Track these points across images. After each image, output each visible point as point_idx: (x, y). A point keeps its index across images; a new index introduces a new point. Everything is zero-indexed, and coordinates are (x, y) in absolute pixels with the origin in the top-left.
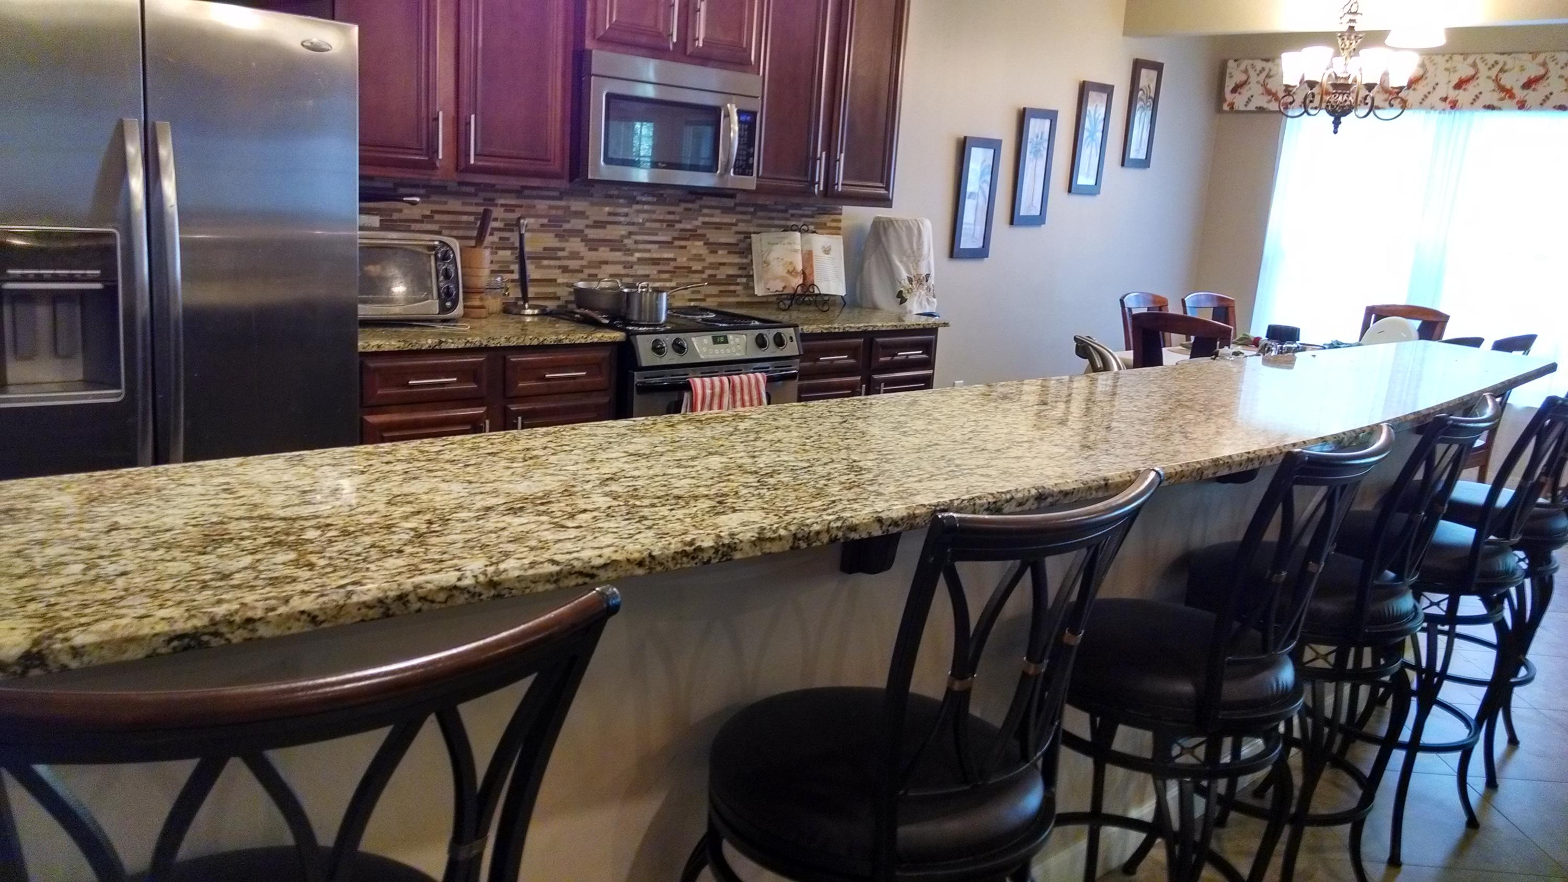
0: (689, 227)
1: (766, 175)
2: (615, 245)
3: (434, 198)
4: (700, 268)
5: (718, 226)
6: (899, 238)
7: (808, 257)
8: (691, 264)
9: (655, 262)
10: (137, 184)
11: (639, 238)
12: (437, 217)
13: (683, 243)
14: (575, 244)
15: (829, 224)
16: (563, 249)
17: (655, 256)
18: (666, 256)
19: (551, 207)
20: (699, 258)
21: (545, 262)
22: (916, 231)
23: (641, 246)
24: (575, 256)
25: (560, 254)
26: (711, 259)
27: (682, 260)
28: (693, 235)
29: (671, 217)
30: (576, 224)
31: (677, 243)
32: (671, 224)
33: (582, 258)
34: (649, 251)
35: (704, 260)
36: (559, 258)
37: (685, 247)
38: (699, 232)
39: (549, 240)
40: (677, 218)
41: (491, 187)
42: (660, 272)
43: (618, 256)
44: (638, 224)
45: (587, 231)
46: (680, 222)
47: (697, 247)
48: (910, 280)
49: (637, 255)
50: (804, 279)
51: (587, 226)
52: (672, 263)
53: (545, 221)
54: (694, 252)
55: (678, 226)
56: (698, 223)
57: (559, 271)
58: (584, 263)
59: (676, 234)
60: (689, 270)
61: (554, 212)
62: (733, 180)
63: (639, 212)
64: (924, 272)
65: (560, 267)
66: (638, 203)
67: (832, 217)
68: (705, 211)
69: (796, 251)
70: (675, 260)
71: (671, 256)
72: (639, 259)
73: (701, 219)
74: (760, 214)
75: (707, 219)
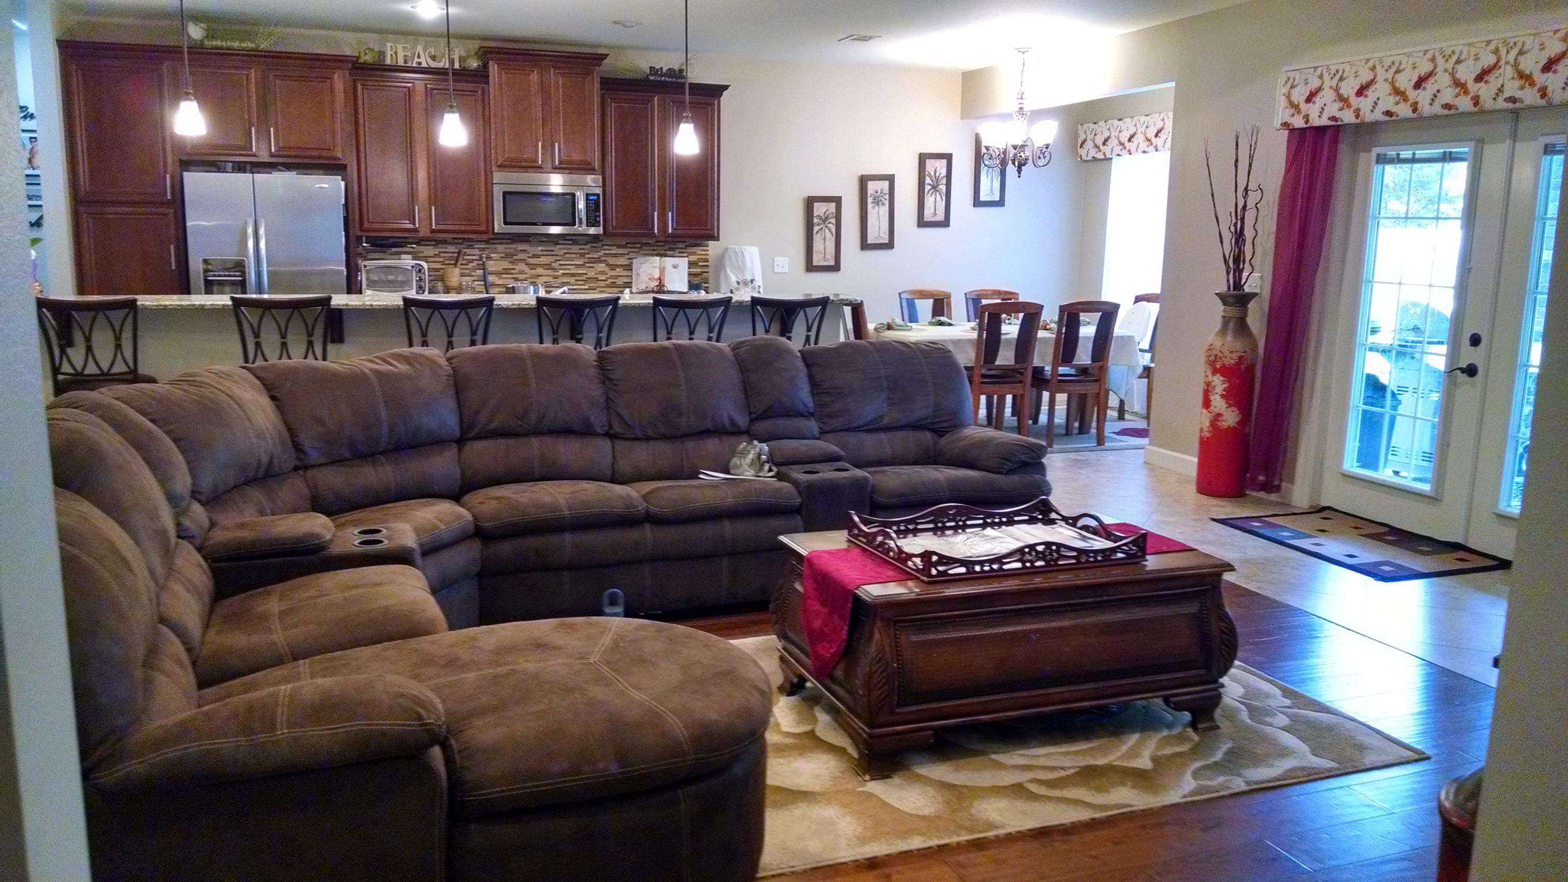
0: (595, 256)
2: (548, 266)
4: (604, 278)
5: (615, 255)
7: (662, 270)
8: (598, 276)
9: (573, 275)
10: (251, 243)
11: (561, 262)
12: (442, 255)
13: (591, 265)
14: (522, 266)
16: (514, 269)
17: (573, 272)
19: (506, 248)
20: (603, 273)
21: (504, 276)
23: (563, 267)
24: (521, 272)
25: (512, 271)
26: (613, 273)
27: (592, 274)
28: (598, 260)
29: (583, 251)
30: (521, 256)
31: (587, 265)
32: (582, 255)
33: (526, 274)
34: (569, 269)
35: (606, 274)
36: (512, 274)
37: (593, 267)
38: (603, 259)
39: (506, 264)
40: (587, 251)
42: (576, 280)
43: (550, 272)
44: (561, 255)
45: (528, 260)
46: (589, 254)
47: (602, 267)
48: (738, 283)
49: (561, 272)
50: (660, 282)
51: (529, 257)
52: (585, 276)
53: (503, 255)
54: (600, 269)
55: (587, 256)
56: (601, 254)
59: (586, 260)
60: (597, 280)
61: (507, 251)
63: (560, 249)
64: (749, 278)
65: (513, 278)
67: (701, 248)
68: (605, 247)
69: (655, 267)
70: (586, 274)
71: (584, 272)
72: (563, 274)
73: (603, 252)
75: (607, 252)
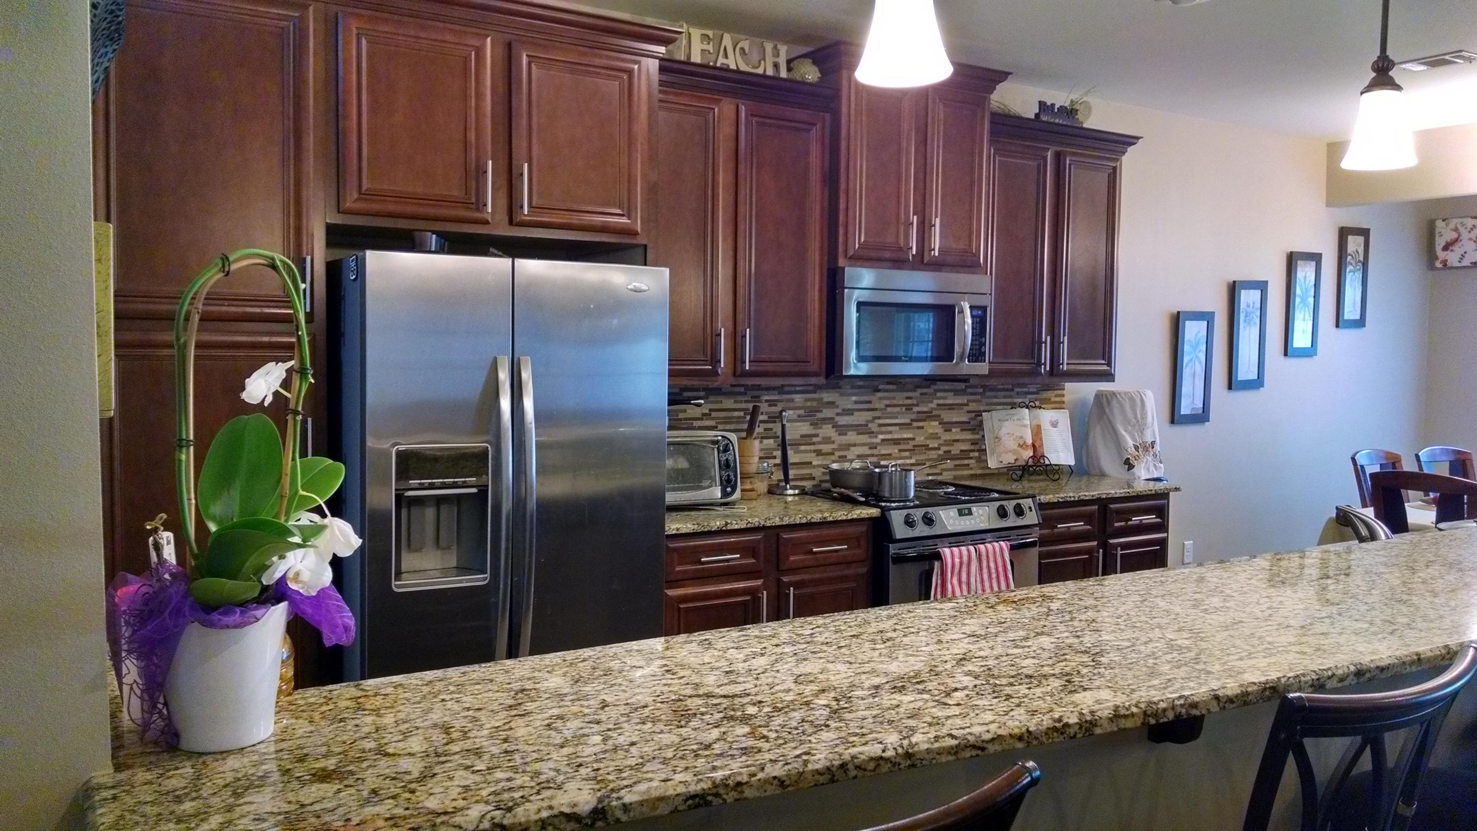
0: (925, 409)
1: (996, 361)
2: (862, 429)
3: (712, 398)
4: (936, 445)
5: (951, 407)
6: (1122, 407)
7: (1037, 431)
8: (928, 442)
9: (896, 442)
10: (505, 404)
11: (881, 421)
12: (714, 414)
13: (921, 424)
14: (827, 431)
15: (1053, 399)
16: (817, 435)
17: (896, 436)
18: (905, 436)
19: (807, 400)
20: (935, 436)
21: (803, 448)
22: (1139, 402)
23: (883, 429)
24: (827, 440)
25: (815, 439)
26: (947, 437)
27: (920, 439)
28: (929, 416)
29: (909, 402)
30: (828, 413)
31: (915, 424)
32: (909, 408)
33: (833, 442)
34: (891, 432)
35: (940, 438)
36: (814, 444)
37: (922, 428)
38: (935, 413)
39: (805, 428)
40: (915, 402)
41: (758, 387)
42: (900, 451)
43: (864, 439)
44: (881, 409)
45: (837, 418)
46: (917, 405)
47: (933, 427)
48: (1136, 448)
49: (881, 437)
50: (1034, 452)
51: (838, 414)
52: (912, 443)
53: (802, 412)
54: (931, 431)
55: (915, 409)
56: (933, 406)
57: (814, 455)
58: (835, 446)
59: (914, 417)
60: (926, 447)
61: (809, 404)
62: (968, 368)
63: (881, 398)
64: (1149, 439)
65: (814, 451)
66: (879, 391)
67: (1056, 392)
68: (939, 394)
69: (1025, 426)
70: (914, 439)
71: (910, 436)
72: (883, 440)
73: (936, 402)
74: (988, 394)
75: (941, 402)
